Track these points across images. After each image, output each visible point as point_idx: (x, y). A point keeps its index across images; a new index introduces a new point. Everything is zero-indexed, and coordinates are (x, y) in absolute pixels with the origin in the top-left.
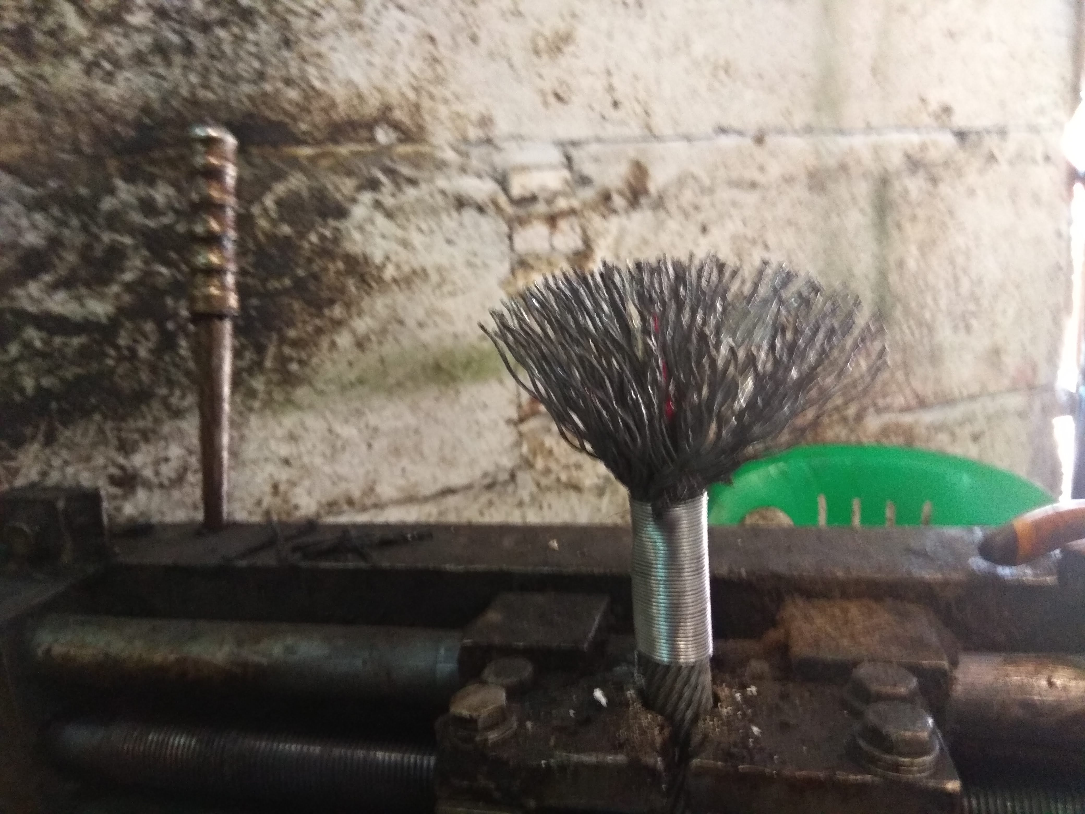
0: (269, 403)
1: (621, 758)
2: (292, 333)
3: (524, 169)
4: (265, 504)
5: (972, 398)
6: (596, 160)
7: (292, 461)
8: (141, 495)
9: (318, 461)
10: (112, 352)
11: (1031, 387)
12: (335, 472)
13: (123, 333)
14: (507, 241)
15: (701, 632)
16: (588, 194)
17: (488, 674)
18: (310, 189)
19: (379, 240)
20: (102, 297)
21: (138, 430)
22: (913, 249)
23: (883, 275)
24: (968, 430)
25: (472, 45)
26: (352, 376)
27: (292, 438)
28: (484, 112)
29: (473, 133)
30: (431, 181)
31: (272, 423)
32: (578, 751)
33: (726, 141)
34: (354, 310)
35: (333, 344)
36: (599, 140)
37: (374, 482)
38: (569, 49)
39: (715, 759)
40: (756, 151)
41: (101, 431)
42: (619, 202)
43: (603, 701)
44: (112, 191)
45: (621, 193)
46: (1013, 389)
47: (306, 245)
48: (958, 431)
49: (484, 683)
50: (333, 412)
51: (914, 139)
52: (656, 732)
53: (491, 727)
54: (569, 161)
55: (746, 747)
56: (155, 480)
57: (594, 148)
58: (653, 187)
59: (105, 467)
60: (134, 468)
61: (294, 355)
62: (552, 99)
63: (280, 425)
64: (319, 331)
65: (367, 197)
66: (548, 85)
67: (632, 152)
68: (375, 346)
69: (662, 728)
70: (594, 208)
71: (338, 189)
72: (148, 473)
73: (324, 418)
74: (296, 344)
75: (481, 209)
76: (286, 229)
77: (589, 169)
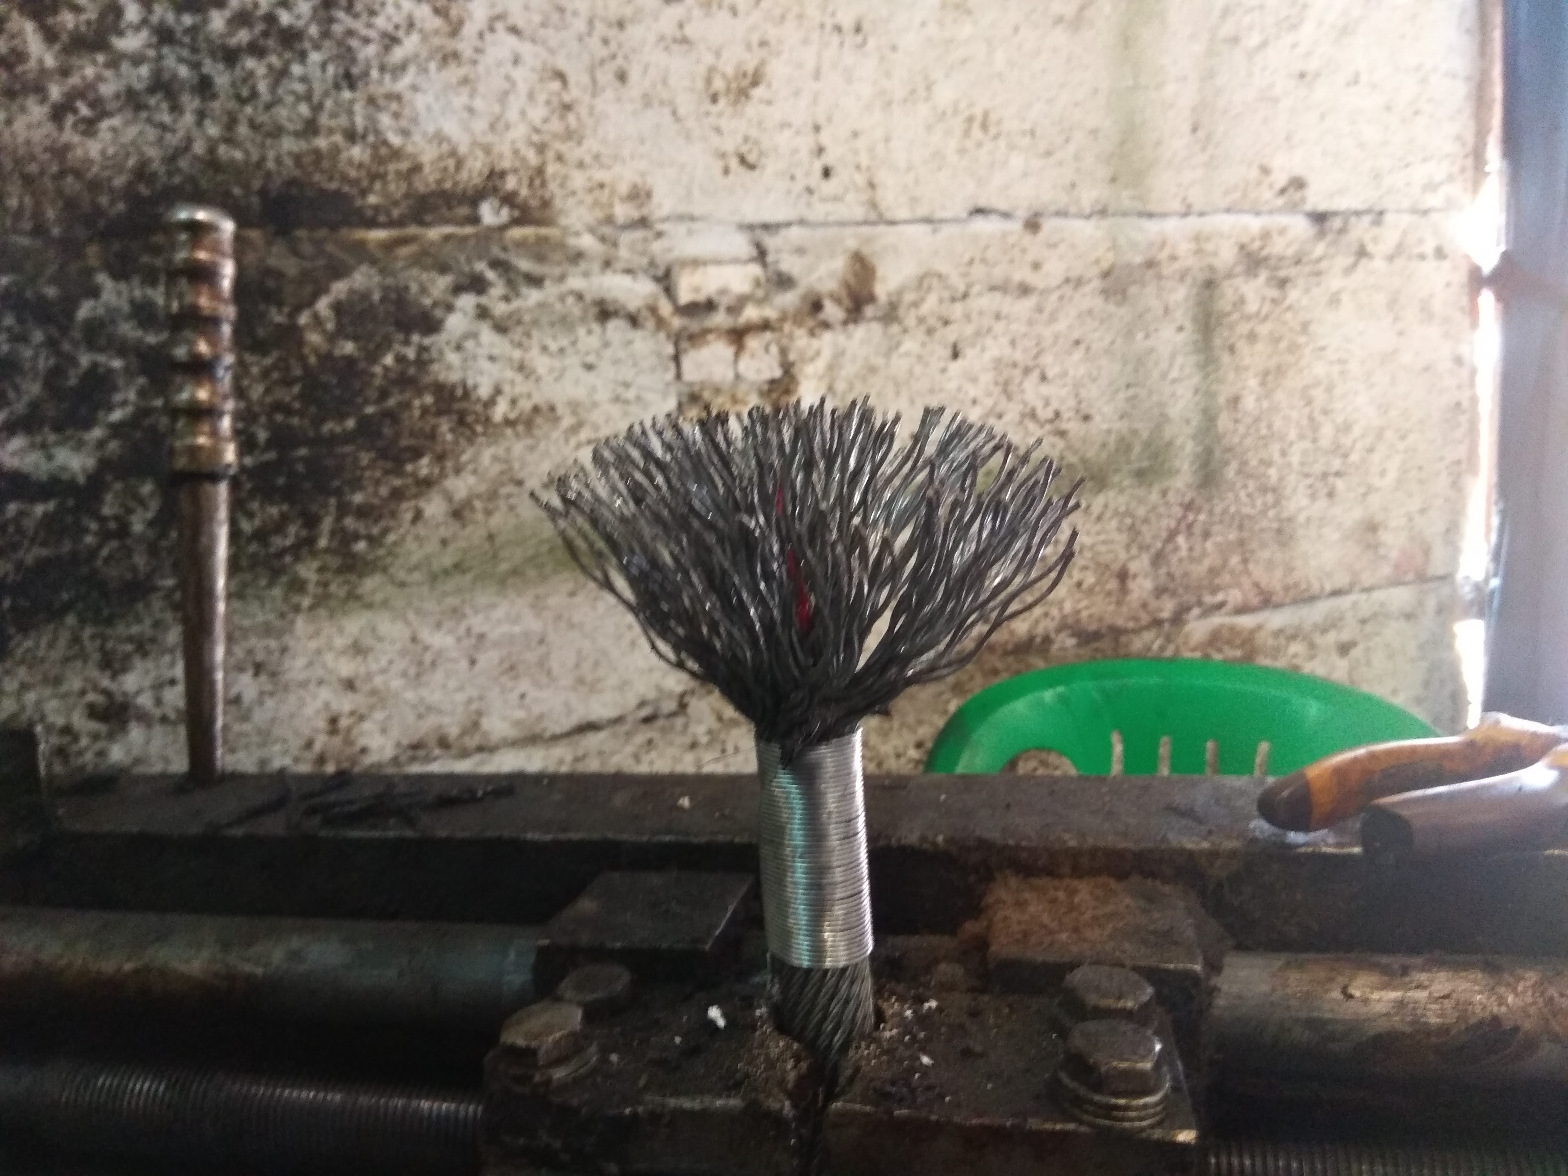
0: (322, 600)
1: (734, 1102)
2: (358, 498)
3: (696, 263)
4: (318, 747)
5: (1336, 593)
6: (800, 251)
7: (358, 684)
8: (136, 733)
9: (396, 683)
10: (94, 526)
11: (1422, 578)
12: (422, 700)
13: (109, 497)
14: (672, 366)
15: (856, 924)
16: (789, 299)
17: (566, 987)
18: (386, 289)
19: (485, 365)
20: (79, 446)
21: (130, 639)
22: (1253, 382)
23: (1209, 417)
24: (1331, 638)
25: (617, 84)
26: (448, 559)
27: (357, 649)
28: (639, 181)
29: (622, 212)
30: (562, 278)
31: (328, 629)
32: (677, 1094)
33: (983, 226)
34: (449, 464)
35: (418, 516)
36: (802, 222)
37: (480, 714)
38: (757, 93)
39: (863, 1102)
40: (1028, 239)
41: (76, 640)
42: (832, 311)
43: (721, 1023)
44: (94, 292)
45: (837, 300)
46: (1396, 582)
47: (378, 369)
48: (1318, 639)
49: (559, 999)
50: (418, 612)
51: (1254, 224)
52: (790, 1065)
53: (559, 1062)
54: (761, 255)
55: (908, 1084)
56: (157, 712)
57: (795, 234)
58: (882, 290)
59: (83, 693)
60: (125, 694)
61: (362, 531)
62: (734, 163)
63: (341, 631)
64: (397, 495)
65: (467, 301)
66: (730, 144)
67: (851, 240)
68: (480, 516)
69: (798, 1059)
70: (798, 321)
71: (424, 290)
72: (145, 700)
73: (407, 623)
74: (364, 512)
75: (634, 320)
76: (348, 347)
77: (789, 264)
